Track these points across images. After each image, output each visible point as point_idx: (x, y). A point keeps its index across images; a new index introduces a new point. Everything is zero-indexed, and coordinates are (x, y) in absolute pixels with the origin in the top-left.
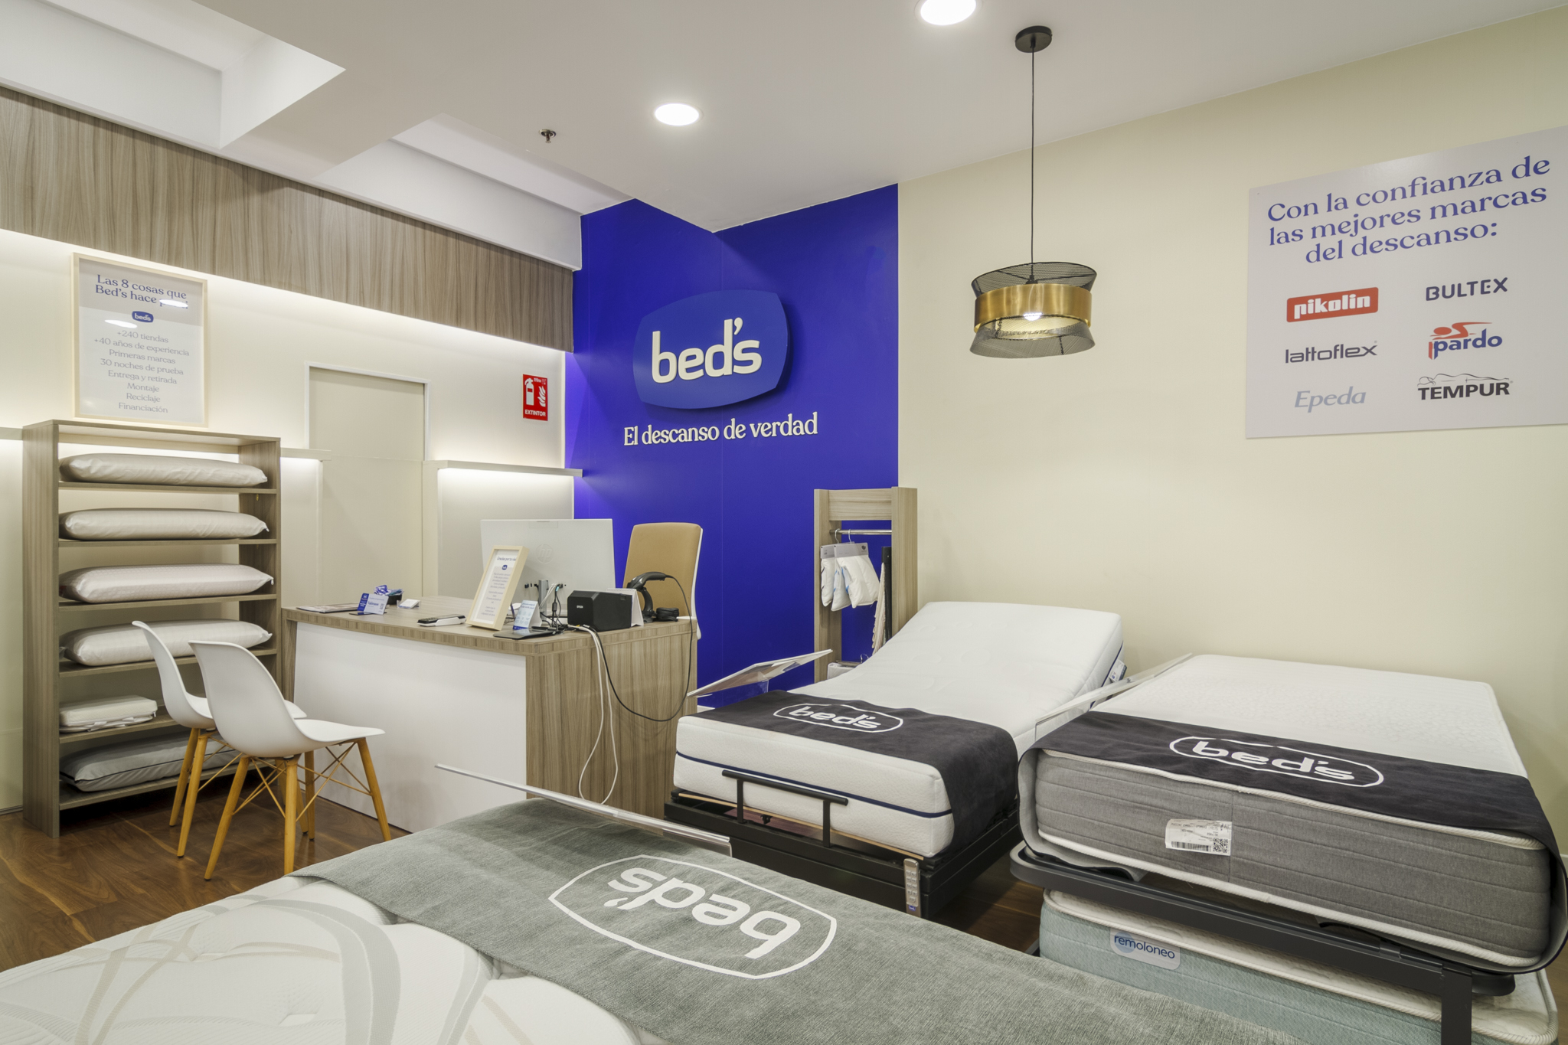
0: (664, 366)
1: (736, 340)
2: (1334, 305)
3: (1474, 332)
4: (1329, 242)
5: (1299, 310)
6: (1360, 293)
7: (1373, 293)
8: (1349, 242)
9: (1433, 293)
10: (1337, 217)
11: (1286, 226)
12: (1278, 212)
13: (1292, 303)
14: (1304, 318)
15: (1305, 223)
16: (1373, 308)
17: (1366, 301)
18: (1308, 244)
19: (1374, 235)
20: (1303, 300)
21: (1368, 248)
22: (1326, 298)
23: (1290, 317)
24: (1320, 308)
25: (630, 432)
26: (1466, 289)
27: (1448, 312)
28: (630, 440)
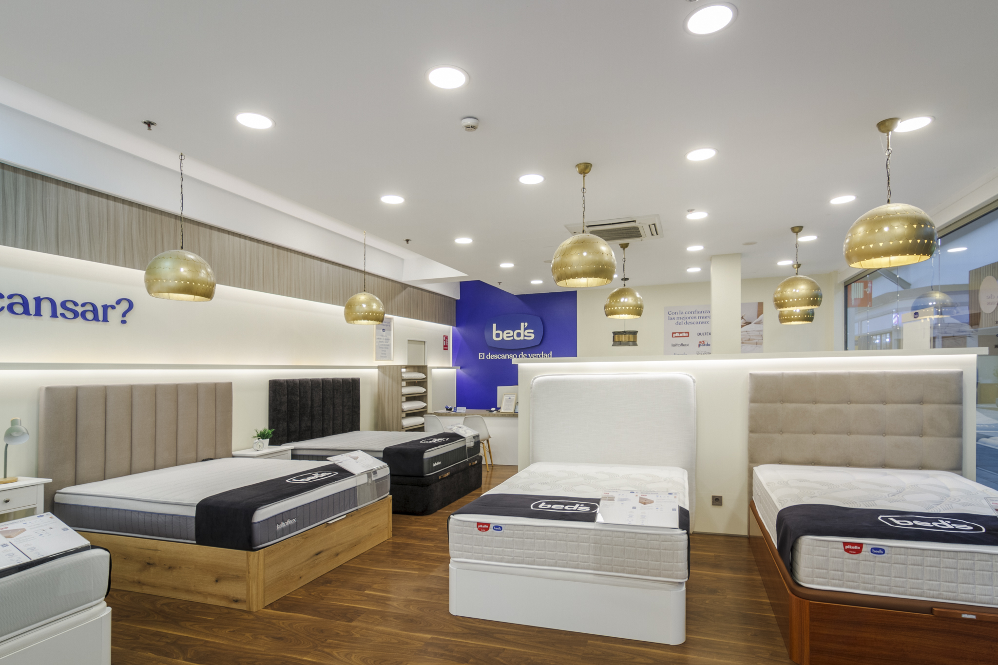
0: (498, 335)
1: (525, 329)
2: (681, 335)
3: (706, 343)
4: (680, 321)
5: (674, 335)
6: (686, 333)
7: (688, 333)
8: (684, 322)
9: (699, 334)
10: (682, 316)
11: (671, 316)
12: (670, 313)
13: (673, 333)
14: (675, 337)
15: (675, 316)
16: (688, 336)
17: (687, 335)
18: (676, 321)
19: (689, 321)
20: (675, 333)
21: (687, 323)
22: (680, 333)
23: (673, 337)
24: (678, 335)
25: (481, 355)
26: (704, 334)
27: (701, 338)
28: (481, 357)
